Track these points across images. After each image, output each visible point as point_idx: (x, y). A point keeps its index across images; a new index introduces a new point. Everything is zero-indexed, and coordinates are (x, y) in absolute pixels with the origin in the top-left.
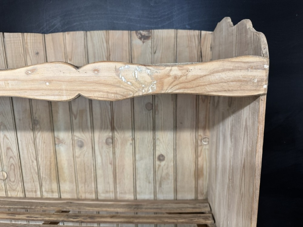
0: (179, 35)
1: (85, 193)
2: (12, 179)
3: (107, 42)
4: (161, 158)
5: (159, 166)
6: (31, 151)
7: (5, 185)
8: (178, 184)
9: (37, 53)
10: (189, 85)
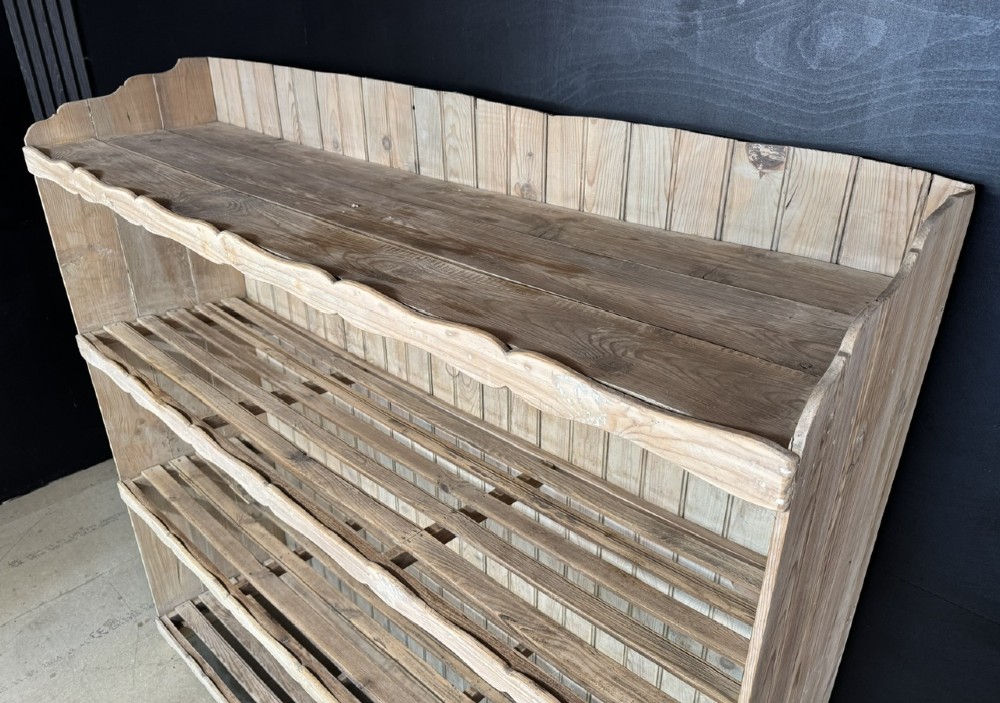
0: (862, 173)
1: (584, 457)
3: (674, 158)
7: (455, 385)
9: (530, 155)
10: (653, 442)
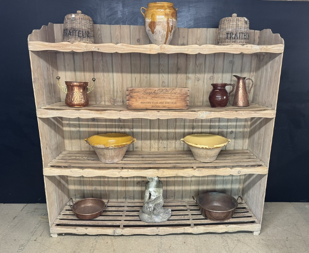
1: (198, 102)
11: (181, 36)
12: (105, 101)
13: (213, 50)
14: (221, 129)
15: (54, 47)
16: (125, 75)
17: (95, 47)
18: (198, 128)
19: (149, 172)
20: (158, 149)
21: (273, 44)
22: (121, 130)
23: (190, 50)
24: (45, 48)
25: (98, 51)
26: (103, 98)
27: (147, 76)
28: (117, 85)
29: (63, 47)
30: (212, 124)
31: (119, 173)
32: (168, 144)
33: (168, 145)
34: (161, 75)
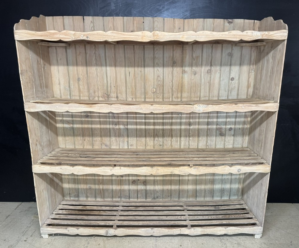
1: (194, 98)
2: (158, 92)
3: (213, 24)
4: (232, 79)
5: (231, 83)
6: (170, 77)
7: (154, 95)
8: (239, 91)
9: (180, 28)
10: (269, 37)
11: (176, 27)
12: (98, 97)
13: (211, 36)
14: (219, 125)
15: (41, 36)
16: (118, 69)
17: (84, 35)
18: (195, 125)
19: (142, 169)
20: (154, 147)
21: (275, 29)
22: (116, 126)
23: (186, 37)
24: (32, 37)
25: (87, 39)
26: (97, 93)
27: (142, 70)
28: (110, 80)
29: (51, 36)
30: (209, 120)
31: (111, 170)
32: (164, 141)
33: (164, 143)
34: (156, 69)
